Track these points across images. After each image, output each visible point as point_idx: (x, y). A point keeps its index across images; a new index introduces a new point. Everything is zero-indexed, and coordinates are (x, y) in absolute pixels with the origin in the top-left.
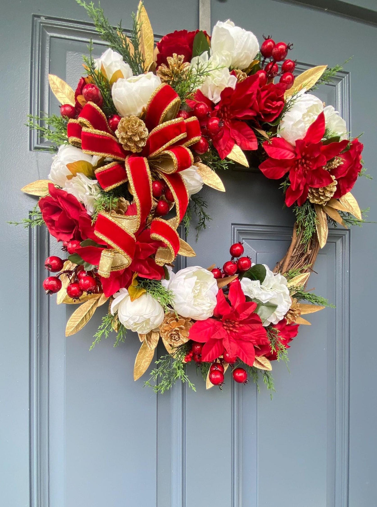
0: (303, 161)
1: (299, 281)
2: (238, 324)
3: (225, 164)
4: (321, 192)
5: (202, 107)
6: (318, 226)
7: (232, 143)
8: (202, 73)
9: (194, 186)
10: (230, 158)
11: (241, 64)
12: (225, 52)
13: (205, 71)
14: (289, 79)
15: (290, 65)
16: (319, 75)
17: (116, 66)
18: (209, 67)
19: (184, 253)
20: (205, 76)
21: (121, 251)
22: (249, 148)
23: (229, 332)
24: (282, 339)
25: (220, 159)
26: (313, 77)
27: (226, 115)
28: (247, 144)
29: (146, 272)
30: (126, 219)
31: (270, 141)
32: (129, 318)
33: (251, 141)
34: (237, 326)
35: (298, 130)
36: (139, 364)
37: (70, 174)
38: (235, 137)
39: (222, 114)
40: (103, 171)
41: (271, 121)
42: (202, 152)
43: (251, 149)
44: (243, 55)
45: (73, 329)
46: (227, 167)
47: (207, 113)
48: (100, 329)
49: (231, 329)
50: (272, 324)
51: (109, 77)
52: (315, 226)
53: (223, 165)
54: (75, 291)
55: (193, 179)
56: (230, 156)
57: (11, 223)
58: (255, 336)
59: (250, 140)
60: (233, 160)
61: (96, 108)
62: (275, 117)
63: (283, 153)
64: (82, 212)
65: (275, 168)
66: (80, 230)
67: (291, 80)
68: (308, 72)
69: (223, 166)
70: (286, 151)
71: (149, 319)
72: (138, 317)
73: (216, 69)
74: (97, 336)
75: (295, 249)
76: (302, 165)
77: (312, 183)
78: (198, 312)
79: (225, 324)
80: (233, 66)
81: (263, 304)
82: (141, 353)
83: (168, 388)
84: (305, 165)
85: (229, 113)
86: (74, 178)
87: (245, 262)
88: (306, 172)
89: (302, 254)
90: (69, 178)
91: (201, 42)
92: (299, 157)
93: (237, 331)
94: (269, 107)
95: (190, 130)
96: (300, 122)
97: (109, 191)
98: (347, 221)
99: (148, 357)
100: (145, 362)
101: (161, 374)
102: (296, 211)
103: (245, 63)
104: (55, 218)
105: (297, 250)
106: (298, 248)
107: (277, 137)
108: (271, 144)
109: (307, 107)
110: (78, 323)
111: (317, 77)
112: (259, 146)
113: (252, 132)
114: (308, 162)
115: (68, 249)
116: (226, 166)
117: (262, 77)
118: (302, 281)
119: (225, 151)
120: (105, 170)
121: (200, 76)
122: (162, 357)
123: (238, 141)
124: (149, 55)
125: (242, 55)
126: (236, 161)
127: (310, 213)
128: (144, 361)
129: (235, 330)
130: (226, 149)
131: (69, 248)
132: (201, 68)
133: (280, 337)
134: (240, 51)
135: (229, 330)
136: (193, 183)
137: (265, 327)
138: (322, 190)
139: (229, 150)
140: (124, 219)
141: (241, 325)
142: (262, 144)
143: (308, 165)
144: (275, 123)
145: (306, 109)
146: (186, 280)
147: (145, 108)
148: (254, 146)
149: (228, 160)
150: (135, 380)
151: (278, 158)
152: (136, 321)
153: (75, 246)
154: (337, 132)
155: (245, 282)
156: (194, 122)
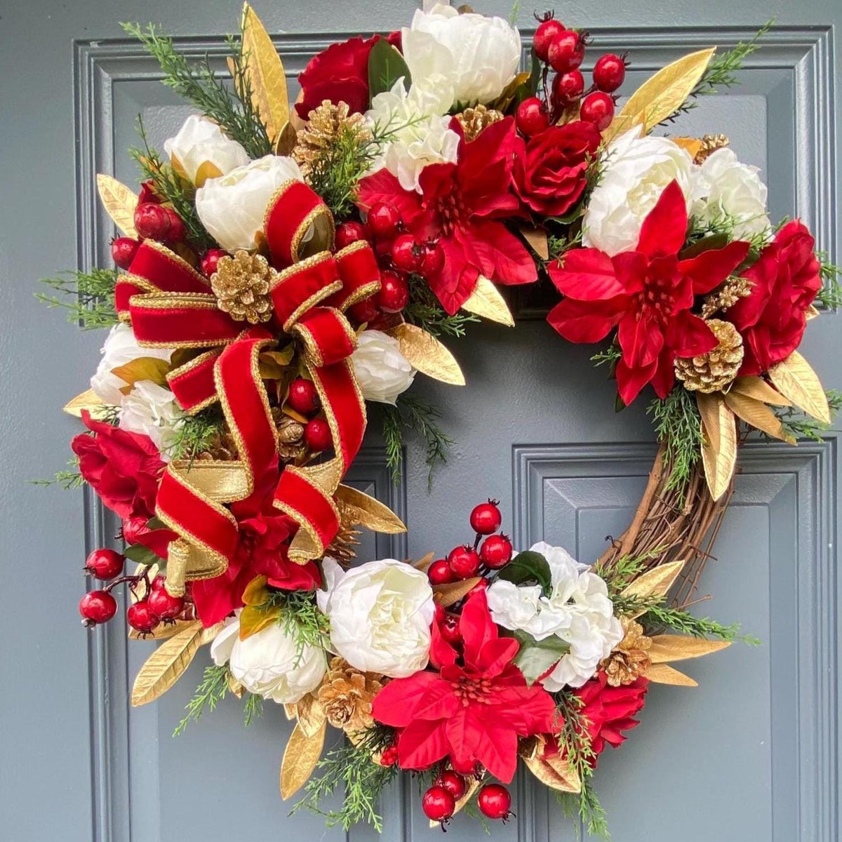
0: (651, 295)
1: (659, 581)
2: (488, 687)
3: (459, 324)
4: (699, 368)
5: (384, 212)
6: (707, 446)
7: (472, 276)
8: (382, 137)
9: (388, 382)
10: (469, 310)
11: (480, 93)
12: (437, 77)
13: (386, 132)
14: (599, 108)
15: (611, 69)
16: (694, 77)
17: (204, 151)
18: (393, 121)
19: (379, 526)
20: (389, 142)
21: (198, 543)
22: (518, 280)
23: (466, 703)
24: (586, 721)
25: (445, 315)
26: (681, 81)
27: (456, 212)
28: (513, 270)
29: (280, 576)
30: (233, 468)
31: (562, 260)
32: (246, 674)
33: (522, 264)
34: (486, 690)
35: (620, 229)
36: (292, 766)
37: (125, 384)
38: (482, 258)
39: (447, 213)
40: (179, 378)
41: (562, 213)
42: (394, 307)
43: (523, 281)
44: (479, 76)
45: (146, 691)
46: (462, 332)
47: (396, 224)
48: (200, 693)
49: (472, 696)
50: (567, 688)
51: (192, 175)
52: (697, 447)
53: (455, 327)
54: (143, 617)
55: (383, 366)
56: (467, 306)
57: (36, 483)
58: (531, 713)
59: (519, 261)
60: (475, 314)
61: (161, 251)
62: (570, 203)
63: (595, 284)
64: (150, 459)
65: (585, 317)
66: (143, 498)
67: (604, 111)
68: (663, 74)
69: (455, 329)
70: (601, 278)
71: (284, 675)
72: (260, 672)
73: (409, 124)
74: (193, 707)
75: (658, 503)
76: (651, 303)
77: (678, 346)
78: (383, 661)
79: (455, 686)
80: (465, 99)
81: (535, 644)
82: (294, 741)
83: (357, 819)
84: (658, 305)
85: (462, 206)
86: (133, 392)
87: (497, 547)
88: (665, 319)
89: (672, 516)
90: (125, 391)
91: (387, 61)
92: (637, 288)
93: (488, 702)
94: (548, 184)
95: (348, 273)
96: (621, 211)
97: (198, 414)
98: (793, 426)
99: (310, 751)
100: (304, 761)
101: (328, 789)
102: (653, 411)
103: (489, 88)
104: (97, 475)
105: (661, 504)
106: (664, 499)
107: (583, 245)
108: (563, 266)
109: (639, 173)
110: (156, 679)
111: (690, 81)
112: (541, 273)
113: (519, 244)
114: (663, 296)
115: (125, 534)
116: (460, 329)
117: (533, 114)
118: (665, 582)
119: (458, 294)
120: (183, 375)
121: (378, 143)
122: (331, 753)
123: (488, 266)
124: (280, 109)
125: (475, 78)
126: (483, 315)
127: (685, 416)
128: (302, 758)
129: (480, 700)
130: (458, 289)
131: (127, 533)
132: (376, 127)
133: (584, 717)
134: (469, 69)
135: (468, 698)
136: (383, 375)
137: (552, 694)
138: (699, 361)
139: (467, 289)
140: (229, 468)
141: (498, 688)
142: (545, 267)
143: (665, 304)
144: (572, 217)
145: (637, 177)
146: (359, 593)
147: (263, 232)
148: (528, 274)
149: (467, 314)
150: (284, 799)
151: (582, 299)
152: (258, 678)
153: (136, 528)
154: (740, 214)
155: (501, 592)
156: (358, 253)
